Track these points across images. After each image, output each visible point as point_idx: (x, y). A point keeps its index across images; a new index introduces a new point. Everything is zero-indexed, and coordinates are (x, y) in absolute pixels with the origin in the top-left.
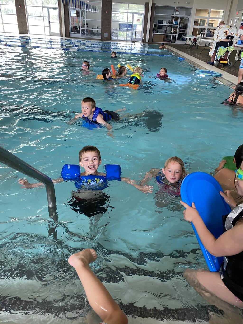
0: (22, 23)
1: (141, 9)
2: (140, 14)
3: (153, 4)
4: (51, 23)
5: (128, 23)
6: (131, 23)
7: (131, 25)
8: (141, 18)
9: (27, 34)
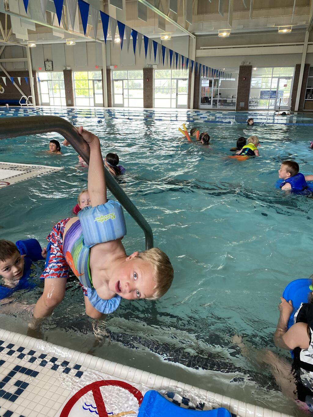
0: (148, 96)
1: (290, 72)
2: (289, 78)
3: (307, 66)
4: (178, 95)
5: (272, 90)
6: (276, 90)
7: (275, 92)
8: (290, 83)
9: (152, 107)
